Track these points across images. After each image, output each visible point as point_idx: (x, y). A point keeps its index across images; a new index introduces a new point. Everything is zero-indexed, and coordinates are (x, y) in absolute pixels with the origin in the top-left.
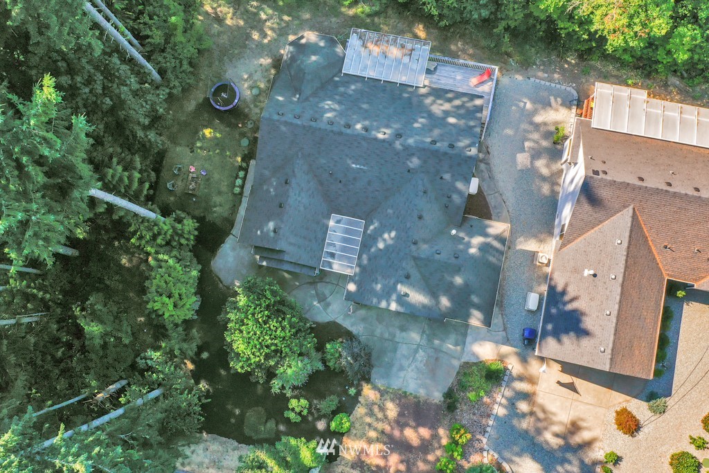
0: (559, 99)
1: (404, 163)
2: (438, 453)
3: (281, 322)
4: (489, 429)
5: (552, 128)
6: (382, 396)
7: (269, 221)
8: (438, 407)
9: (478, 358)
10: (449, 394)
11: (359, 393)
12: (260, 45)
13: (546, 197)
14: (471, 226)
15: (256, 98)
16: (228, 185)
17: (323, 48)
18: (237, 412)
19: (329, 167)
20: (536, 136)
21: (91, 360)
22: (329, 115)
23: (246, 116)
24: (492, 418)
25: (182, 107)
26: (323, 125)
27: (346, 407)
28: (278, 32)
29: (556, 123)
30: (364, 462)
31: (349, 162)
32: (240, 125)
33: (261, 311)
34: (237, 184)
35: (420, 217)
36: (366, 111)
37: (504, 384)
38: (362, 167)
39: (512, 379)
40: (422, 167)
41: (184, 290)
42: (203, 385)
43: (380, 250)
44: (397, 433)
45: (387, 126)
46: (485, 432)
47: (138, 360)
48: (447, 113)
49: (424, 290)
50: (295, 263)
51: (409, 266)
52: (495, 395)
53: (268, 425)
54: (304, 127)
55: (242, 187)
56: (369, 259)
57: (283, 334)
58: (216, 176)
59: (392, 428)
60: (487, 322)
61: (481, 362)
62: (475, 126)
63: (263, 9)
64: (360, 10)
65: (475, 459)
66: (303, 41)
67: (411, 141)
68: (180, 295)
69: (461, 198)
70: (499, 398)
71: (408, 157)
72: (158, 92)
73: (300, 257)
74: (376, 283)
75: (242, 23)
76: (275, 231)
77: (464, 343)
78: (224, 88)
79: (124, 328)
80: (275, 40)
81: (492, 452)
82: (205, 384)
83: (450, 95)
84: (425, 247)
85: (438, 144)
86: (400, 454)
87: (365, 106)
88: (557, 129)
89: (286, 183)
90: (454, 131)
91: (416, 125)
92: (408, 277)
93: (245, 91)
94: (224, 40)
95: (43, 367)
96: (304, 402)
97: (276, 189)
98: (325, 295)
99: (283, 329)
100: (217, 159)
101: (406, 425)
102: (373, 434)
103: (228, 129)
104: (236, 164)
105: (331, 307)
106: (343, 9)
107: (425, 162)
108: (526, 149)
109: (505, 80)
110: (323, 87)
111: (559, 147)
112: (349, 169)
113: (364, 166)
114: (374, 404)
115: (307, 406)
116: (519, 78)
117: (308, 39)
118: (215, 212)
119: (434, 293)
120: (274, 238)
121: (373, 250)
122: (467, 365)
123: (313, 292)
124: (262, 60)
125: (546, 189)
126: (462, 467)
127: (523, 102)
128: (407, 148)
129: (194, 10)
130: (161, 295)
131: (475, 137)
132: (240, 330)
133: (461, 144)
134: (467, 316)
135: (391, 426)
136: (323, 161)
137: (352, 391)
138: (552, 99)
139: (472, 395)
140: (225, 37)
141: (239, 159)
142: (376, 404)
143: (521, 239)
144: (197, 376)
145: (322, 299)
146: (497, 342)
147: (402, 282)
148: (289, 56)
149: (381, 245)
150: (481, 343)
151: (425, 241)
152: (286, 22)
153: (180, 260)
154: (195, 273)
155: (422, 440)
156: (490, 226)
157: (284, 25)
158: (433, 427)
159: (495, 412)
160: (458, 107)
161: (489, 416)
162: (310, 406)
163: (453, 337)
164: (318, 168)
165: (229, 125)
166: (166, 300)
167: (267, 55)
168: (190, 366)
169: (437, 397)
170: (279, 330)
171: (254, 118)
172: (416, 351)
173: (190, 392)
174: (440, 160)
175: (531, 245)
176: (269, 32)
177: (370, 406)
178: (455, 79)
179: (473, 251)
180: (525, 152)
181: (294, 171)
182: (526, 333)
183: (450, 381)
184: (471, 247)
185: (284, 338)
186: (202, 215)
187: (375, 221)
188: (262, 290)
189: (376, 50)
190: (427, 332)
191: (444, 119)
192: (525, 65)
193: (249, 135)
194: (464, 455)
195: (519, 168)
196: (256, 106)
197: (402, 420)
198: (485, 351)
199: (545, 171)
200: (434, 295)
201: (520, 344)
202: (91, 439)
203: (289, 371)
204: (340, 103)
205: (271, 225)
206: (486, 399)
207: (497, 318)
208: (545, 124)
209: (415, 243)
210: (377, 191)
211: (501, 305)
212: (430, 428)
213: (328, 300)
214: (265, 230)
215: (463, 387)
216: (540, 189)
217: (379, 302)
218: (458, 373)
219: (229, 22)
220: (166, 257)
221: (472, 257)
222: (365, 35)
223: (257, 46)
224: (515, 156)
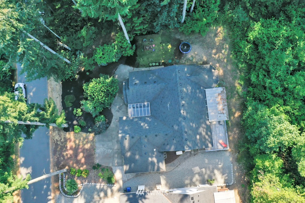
0: (227, 177)
1: (175, 123)
2: (77, 168)
3: (104, 97)
4: (90, 184)
5: (213, 178)
6: (92, 141)
7: (139, 80)
8: (93, 163)
9: (115, 172)
10: (99, 165)
11: (90, 132)
12: (210, 54)
13: (184, 182)
14: (160, 156)
15: (188, 60)
16: (152, 60)
17: (213, 79)
18: (72, 91)
19: (165, 96)
20: (208, 172)
21: (73, 36)
22: (185, 90)
23: (180, 58)
24: (95, 184)
25: (176, 33)
26: (179, 89)
27: (83, 129)
28: (218, 59)
29: (216, 179)
30: (67, 141)
31: (169, 103)
32: (176, 57)
33: (105, 88)
34: (153, 64)
35: (156, 136)
36: (191, 103)
37: (108, 185)
38: (169, 108)
39: (111, 188)
40: (175, 131)
41: (106, 58)
42: (77, 76)
43: (140, 124)
44: (80, 150)
45: (187, 113)
46: (89, 183)
47: (79, 51)
48: (200, 134)
49: (130, 145)
50: (126, 95)
51: (137, 137)
52: (103, 183)
53: (70, 104)
54: (177, 82)
55: (153, 66)
56: (136, 121)
57: (100, 99)
58: (154, 55)
59: (81, 148)
60: (126, 172)
61: (114, 174)
62: (198, 146)
63: (226, 50)
64: (238, 88)
65: (78, 182)
66: (213, 70)
67: (183, 123)
68: (105, 58)
69: (169, 149)
70: (102, 184)
71: (177, 124)
72: (176, 23)
73: (129, 96)
74: (128, 127)
75: (218, 44)
76: (135, 84)
77: (119, 166)
78: (188, 46)
79: (88, 42)
80: (215, 59)
81: (83, 187)
82: (78, 77)
83: (209, 133)
84: (146, 140)
85: (185, 134)
86: (73, 154)
87: (193, 102)
88: (214, 180)
89: (154, 82)
90: (194, 139)
91: (191, 124)
92: (133, 137)
93: (190, 55)
94: (208, 40)
95: (66, 20)
96: (81, 114)
97: (151, 79)
98: (121, 109)
99: (102, 98)
100: (160, 53)
101: (84, 153)
102: (77, 142)
103: (173, 53)
104: (161, 61)
105: (118, 113)
106: (237, 81)
107: (177, 131)
108: (201, 170)
109: (228, 154)
110: (196, 84)
111: (206, 182)
112: (167, 103)
113: (170, 109)
114: (88, 139)
115: (80, 115)
116: (231, 159)
117: (214, 72)
118: (140, 59)
119: (131, 149)
120: (133, 84)
121: (140, 122)
122: (111, 169)
123: (121, 105)
124: (205, 57)
125: (187, 182)
126: (74, 177)
127: (221, 163)
128: (180, 123)
129: (216, 24)
130: (103, 51)
131: (194, 148)
132: (97, 83)
133: (188, 143)
134: (126, 164)
135: (82, 148)
136: (167, 93)
137: (90, 130)
138: (226, 175)
139: (100, 174)
140: (209, 40)
141: (163, 61)
142: (88, 140)
143: (165, 177)
144: (80, 73)
145: (120, 108)
146: (122, 178)
147: (130, 136)
148: (205, 67)
149: (142, 124)
150: (121, 172)
151: (148, 140)
152: (224, 61)
153: (117, 53)
154: (114, 60)
155: (80, 160)
156: (162, 163)
157: (222, 60)
158: (86, 163)
159: (97, 184)
160: (205, 138)
161: (95, 182)
162: (80, 116)
163: (120, 161)
164: (164, 92)
165: (175, 53)
166: (101, 54)
167: (207, 58)
168: (83, 70)
169: (97, 161)
170: (101, 97)
171: (180, 62)
172: (111, 149)
173: (72, 73)
174: (180, 137)
175: (163, 182)
176: (217, 56)
177: (87, 138)
178: (219, 133)
179: (150, 159)
180: (200, 169)
181: (159, 83)
182: (129, 188)
183: (104, 164)
184: (151, 158)
185: (98, 99)
186: (138, 55)
187: (151, 119)
188: (113, 86)
189: (219, 99)
190: (119, 151)
191: (198, 134)
192: (238, 160)
193: (173, 62)
194: (78, 177)
195: (192, 169)
196: (185, 61)
197: (85, 151)
198: (118, 175)
199: (194, 180)
200: (130, 149)
201: (125, 187)
202: (35, 49)
203: (89, 105)
204: (191, 92)
205: (137, 82)
206: (101, 180)
207: (131, 176)
208: (214, 175)
209: (146, 136)
210: (162, 117)
211: (136, 176)
212: (85, 162)
213: (120, 111)
214: (135, 80)
215: (103, 170)
216: (187, 179)
217: (121, 130)
218: (107, 167)
219: (216, 39)
220: (116, 48)
221: (148, 159)
222: (223, 93)
223: (210, 53)
224: (197, 166)
